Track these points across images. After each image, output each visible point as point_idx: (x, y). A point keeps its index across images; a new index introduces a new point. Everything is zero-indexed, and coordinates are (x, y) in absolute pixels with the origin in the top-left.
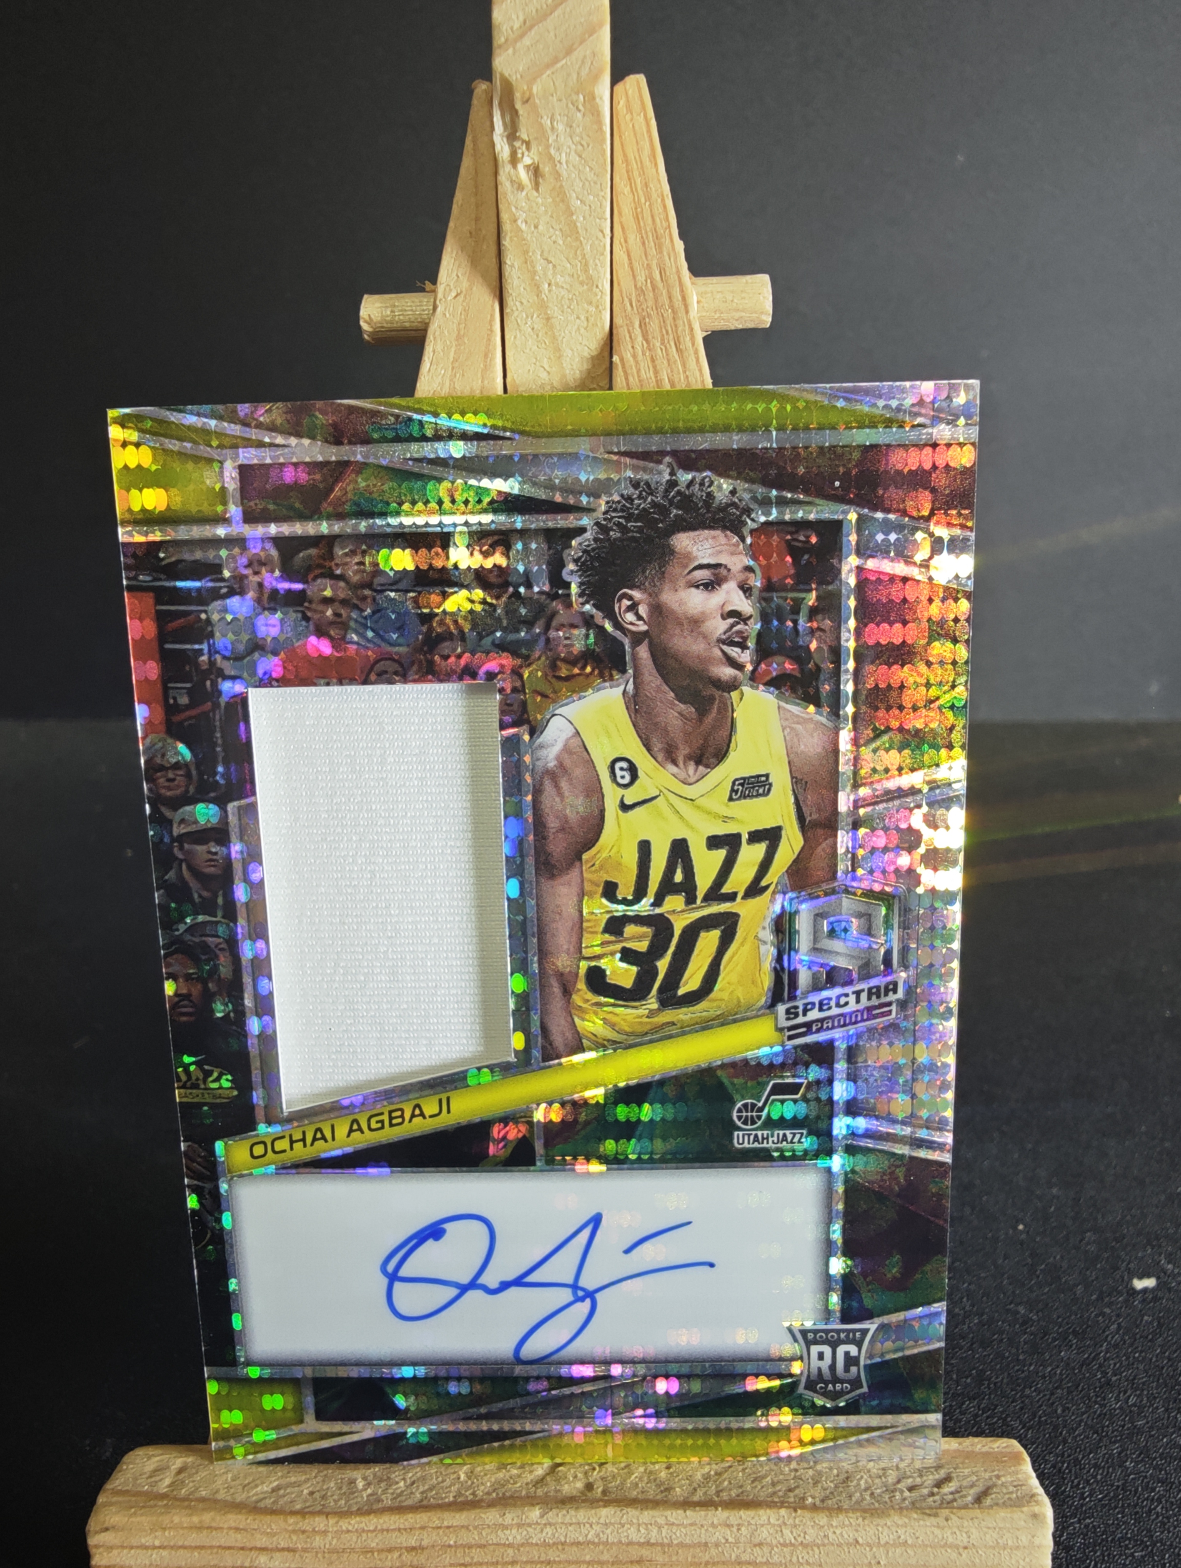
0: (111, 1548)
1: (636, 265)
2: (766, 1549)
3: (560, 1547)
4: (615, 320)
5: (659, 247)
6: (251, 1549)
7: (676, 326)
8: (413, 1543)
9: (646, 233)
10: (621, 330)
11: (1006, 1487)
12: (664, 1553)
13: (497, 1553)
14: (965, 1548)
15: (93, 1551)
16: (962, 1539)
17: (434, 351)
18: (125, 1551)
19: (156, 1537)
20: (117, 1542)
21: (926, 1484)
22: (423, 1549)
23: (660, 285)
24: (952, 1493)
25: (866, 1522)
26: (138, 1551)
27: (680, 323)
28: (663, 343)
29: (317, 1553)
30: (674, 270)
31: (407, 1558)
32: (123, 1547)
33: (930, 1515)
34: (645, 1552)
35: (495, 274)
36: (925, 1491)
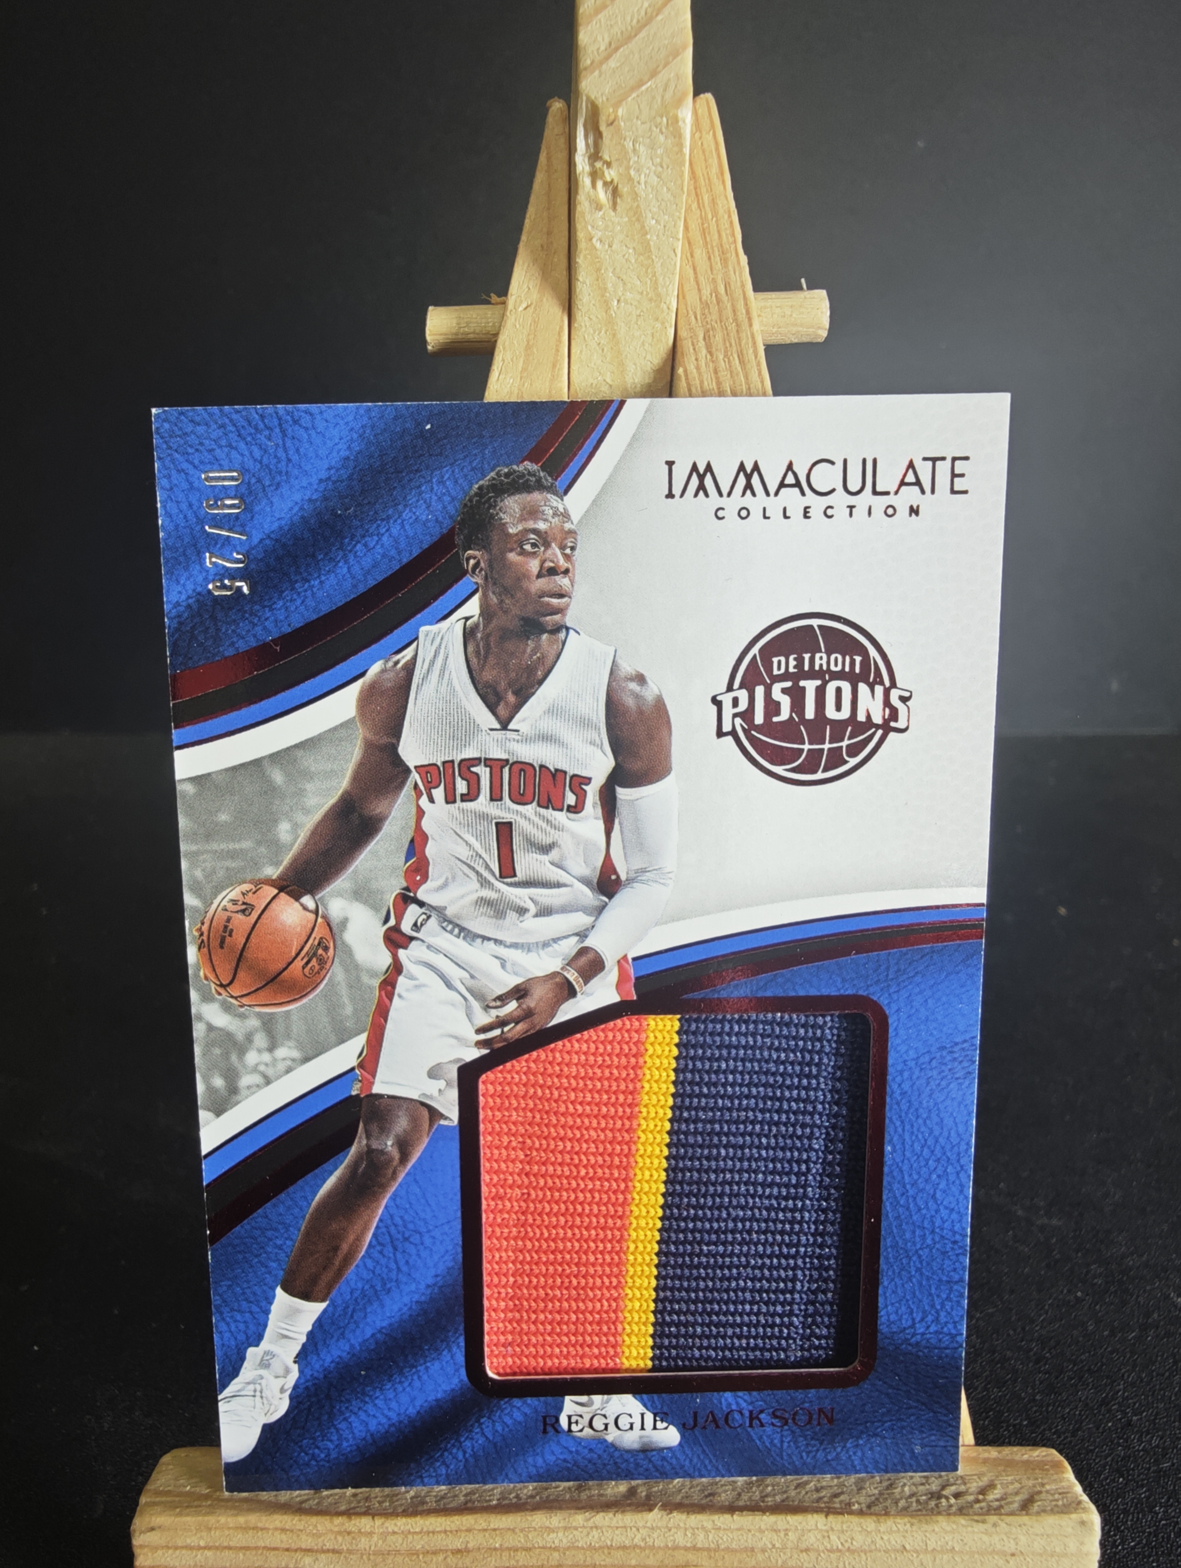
0: (155, 1549)
1: (702, 279)
2: (813, 1555)
3: (606, 1551)
4: (679, 332)
5: (725, 261)
6: (296, 1550)
7: (739, 338)
8: (458, 1544)
9: (712, 247)
10: (685, 342)
11: (1053, 1495)
12: (710, 1557)
13: (543, 1557)
14: (1013, 1555)
15: (137, 1551)
16: (1011, 1546)
17: (503, 360)
18: (170, 1552)
19: (201, 1538)
20: (163, 1542)
21: (971, 1490)
22: (467, 1551)
23: (725, 298)
24: (997, 1500)
25: (914, 1528)
26: (184, 1552)
27: (743, 335)
28: (725, 356)
29: (362, 1555)
30: (739, 284)
31: (452, 1560)
32: (168, 1548)
33: (977, 1521)
34: (691, 1557)
35: (565, 286)
36: (971, 1498)
